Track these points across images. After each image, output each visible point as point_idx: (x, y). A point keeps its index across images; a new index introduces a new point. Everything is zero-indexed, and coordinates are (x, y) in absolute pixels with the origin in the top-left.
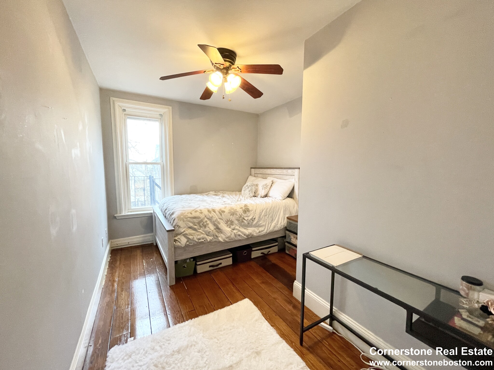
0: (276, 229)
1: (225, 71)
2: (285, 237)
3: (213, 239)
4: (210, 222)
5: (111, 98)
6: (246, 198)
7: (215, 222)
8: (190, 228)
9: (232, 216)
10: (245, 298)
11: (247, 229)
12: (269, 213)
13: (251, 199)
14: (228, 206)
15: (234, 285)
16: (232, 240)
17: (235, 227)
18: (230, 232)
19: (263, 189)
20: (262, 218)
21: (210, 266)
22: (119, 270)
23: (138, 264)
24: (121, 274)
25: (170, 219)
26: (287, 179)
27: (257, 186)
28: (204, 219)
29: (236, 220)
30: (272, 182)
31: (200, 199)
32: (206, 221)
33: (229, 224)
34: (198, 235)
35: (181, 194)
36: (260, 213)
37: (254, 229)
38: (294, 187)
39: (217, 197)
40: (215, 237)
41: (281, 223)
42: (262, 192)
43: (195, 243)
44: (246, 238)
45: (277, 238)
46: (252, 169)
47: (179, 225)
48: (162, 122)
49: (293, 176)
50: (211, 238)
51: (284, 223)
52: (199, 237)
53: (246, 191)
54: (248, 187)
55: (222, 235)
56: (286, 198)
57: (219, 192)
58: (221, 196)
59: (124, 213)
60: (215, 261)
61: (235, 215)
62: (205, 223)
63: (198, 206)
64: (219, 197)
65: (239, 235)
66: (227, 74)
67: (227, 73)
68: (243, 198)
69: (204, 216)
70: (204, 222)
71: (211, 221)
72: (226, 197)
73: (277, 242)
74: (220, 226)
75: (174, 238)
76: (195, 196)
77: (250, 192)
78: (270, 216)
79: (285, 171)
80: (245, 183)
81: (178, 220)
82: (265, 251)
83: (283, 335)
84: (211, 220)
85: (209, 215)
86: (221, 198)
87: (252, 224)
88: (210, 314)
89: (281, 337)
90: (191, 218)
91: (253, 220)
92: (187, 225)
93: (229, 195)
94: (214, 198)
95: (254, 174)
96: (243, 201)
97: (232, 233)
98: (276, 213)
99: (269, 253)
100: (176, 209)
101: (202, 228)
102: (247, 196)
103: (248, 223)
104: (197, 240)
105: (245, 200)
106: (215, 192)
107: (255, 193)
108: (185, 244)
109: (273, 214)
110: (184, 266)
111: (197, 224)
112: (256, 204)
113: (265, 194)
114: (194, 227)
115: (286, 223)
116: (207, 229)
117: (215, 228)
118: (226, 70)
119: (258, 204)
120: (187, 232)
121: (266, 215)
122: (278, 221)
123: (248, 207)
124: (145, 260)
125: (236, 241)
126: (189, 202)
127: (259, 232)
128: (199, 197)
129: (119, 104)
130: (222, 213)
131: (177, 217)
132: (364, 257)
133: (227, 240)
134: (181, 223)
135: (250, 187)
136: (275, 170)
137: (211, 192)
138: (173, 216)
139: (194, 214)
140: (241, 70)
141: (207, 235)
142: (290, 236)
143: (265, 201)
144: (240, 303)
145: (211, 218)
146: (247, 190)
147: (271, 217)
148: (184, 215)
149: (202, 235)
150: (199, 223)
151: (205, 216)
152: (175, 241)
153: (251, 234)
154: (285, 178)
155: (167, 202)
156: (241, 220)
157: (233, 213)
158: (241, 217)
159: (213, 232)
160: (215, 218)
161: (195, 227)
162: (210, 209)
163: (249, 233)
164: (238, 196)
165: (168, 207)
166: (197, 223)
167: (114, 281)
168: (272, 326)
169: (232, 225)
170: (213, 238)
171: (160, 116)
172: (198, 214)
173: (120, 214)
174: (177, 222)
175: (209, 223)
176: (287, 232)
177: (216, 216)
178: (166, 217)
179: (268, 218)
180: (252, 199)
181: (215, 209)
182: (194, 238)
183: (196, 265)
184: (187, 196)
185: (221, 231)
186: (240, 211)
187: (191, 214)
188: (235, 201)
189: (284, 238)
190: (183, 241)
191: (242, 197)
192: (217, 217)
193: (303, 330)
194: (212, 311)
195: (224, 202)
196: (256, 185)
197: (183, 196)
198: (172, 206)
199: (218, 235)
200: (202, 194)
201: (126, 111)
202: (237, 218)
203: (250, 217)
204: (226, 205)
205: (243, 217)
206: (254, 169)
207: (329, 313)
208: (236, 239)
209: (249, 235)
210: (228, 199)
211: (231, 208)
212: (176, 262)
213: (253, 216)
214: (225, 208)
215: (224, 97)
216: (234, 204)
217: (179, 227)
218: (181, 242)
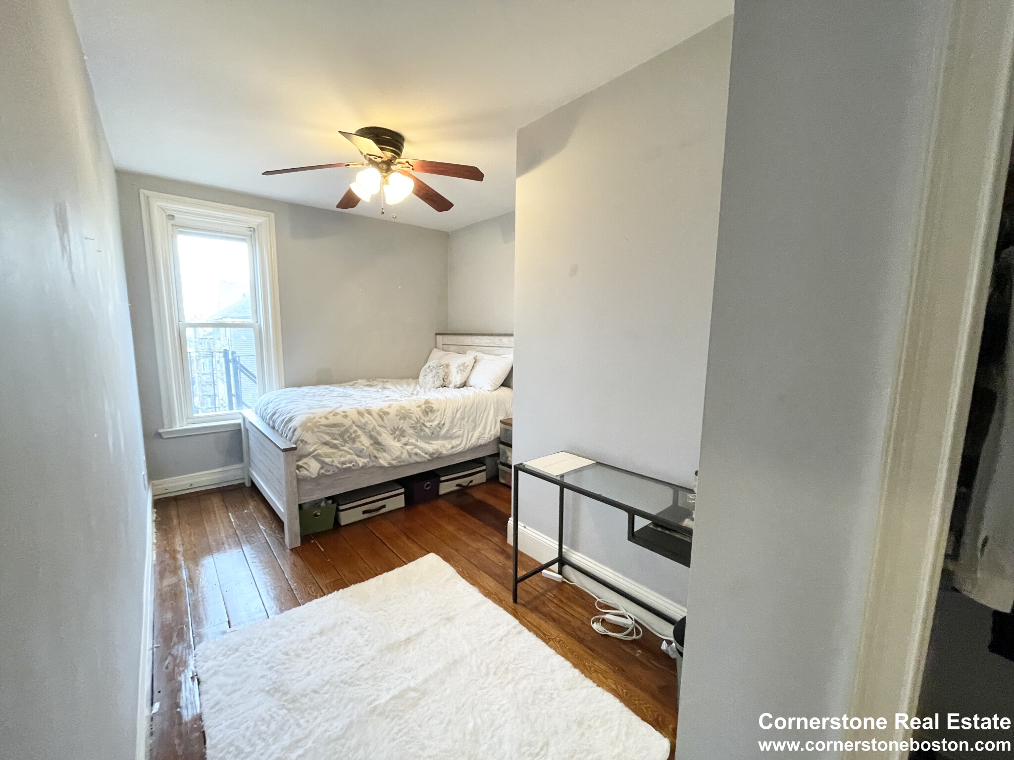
0: (482, 442)
1: (384, 167)
2: (497, 455)
3: (368, 462)
4: (363, 433)
5: (142, 191)
6: (427, 390)
7: (372, 433)
8: (326, 444)
9: (402, 421)
10: (428, 553)
11: (431, 444)
12: (469, 414)
13: (436, 391)
14: (394, 403)
15: (408, 538)
16: (402, 463)
17: (409, 439)
18: (399, 450)
19: (458, 373)
20: (457, 424)
21: (364, 512)
22: (181, 533)
23: (219, 520)
24: (186, 539)
25: (286, 430)
26: (502, 355)
27: (448, 368)
28: (351, 427)
29: (410, 427)
30: (474, 360)
31: (340, 394)
32: (355, 432)
33: (397, 435)
34: (341, 456)
35: (299, 385)
36: (453, 414)
37: (443, 442)
38: (512, 368)
39: (372, 389)
40: (373, 458)
41: (490, 430)
42: (456, 378)
43: (336, 470)
44: (429, 458)
45: (484, 457)
46: (438, 336)
47: (305, 440)
48: (253, 243)
49: (510, 349)
50: (365, 460)
51: (496, 430)
52: (342, 459)
53: (427, 377)
54: (431, 370)
55: (385, 454)
56: (498, 388)
57: (375, 380)
58: (379, 387)
59: (178, 425)
60: (372, 503)
61: (408, 419)
62: (353, 435)
63: (338, 405)
64: (376, 390)
65: (416, 454)
66: (389, 172)
67: (388, 170)
68: (423, 389)
69: (351, 422)
70: (351, 434)
71: (365, 431)
72: (389, 389)
73: (485, 465)
74: (380, 439)
75: (297, 463)
76: (328, 388)
77: (434, 379)
78: (471, 419)
79: (497, 339)
80: (426, 363)
81: (303, 430)
82: (464, 482)
83: (488, 594)
84: (364, 429)
85: (360, 421)
86: (380, 390)
87: (438, 434)
88: (369, 580)
89: (485, 596)
90: (326, 426)
91: (441, 426)
92: (318, 439)
93: (395, 386)
94: (366, 391)
95: (441, 345)
96: (423, 395)
97: (403, 451)
98: (480, 414)
99: (471, 484)
100: (296, 412)
101: (349, 443)
102: (429, 386)
103: (433, 433)
104: (339, 465)
105: (425, 392)
106: (368, 380)
107: (444, 381)
108: (317, 472)
109: (476, 416)
110: (316, 513)
111: (338, 437)
112: (446, 398)
113: (463, 381)
114: (332, 442)
115: (499, 430)
116: (357, 445)
117: (372, 442)
118: (387, 166)
119: (450, 398)
120: (320, 451)
121: (463, 419)
122: (485, 428)
123: (432, 404)
124: (232, 514)
125: (410, 465)
126: (319, 399)
127: (453, 448)
128: (338, 390)
129: (159, 203)
130: (384, 416)
131: (300, 426)
132: (598, 463)
133: (394, 463)
134: (308, 437)
135: (435, 368)
136: (479, 337)
137: (360, 381)
138: (292, 424)
139: (332, 420)
140: (414, 168)
141: (358, 456)
142: (506, 453)
143: (461, 394)
144: (420, 560)
145: (365, 425)
146: (430, 375)
147: (472, 421)
148: (314, 421)
149: (348, 457)
150: (342, 435)
151: (354, 422)
152: (299, 467)
153: (437, 451)
154: (497, 352)
155: (275, 400)
156: (418, 429)
157: (404, 415)
158: (418, 421)
159: (368, 450)
160: (372, 426)
161: (336, 442)
162: (362, 408)
163: (434, 449)
164: (413, 386)
165: (278, 409)
166: (339, 434)
167: (175, 551)
168: (472, 584)
169: (404, 437)
170: (368, 460)
171: (251, 231)
172: (338, 419)
173: (171, 428)
174: (300, 434)
175: (360, 434)
176: (501, 446)
177: (372, 422)
178: (274, 428)
179: (467, 422)
180: (439, 391)
181: (371, 409)
182: (333, 461)
183: (338, 510)
184: (312, 388)
185: (384, 447)
186: (417, 411)
187: (327, 418)
188: (407, 394)
189: (496, 458)
190: (313, 468)
191: (421, 388)
192: (375, 423)
193: (517, 581)
194: (373, 577)
195: (387, 397)
196: (445, 366)
197: (305, 389)
198: (286, 406)
199: (377, 455)
200: (341, 384)
201: (176, 219)
202: (412, 424)
203: (436, 422)
204: (390, 403)
205: (422, 421)
206: (441, 336)
207: (557, 556)
208: (412, 461)
209: (434, 453)
210: (394, 392)
211: (400, 406)
212: (300, 506)
213: (441, 421)
214: (389, 407)
215: (383, 211)
216: (406, 400)
217: (304, 442)
218: (311, 470)
